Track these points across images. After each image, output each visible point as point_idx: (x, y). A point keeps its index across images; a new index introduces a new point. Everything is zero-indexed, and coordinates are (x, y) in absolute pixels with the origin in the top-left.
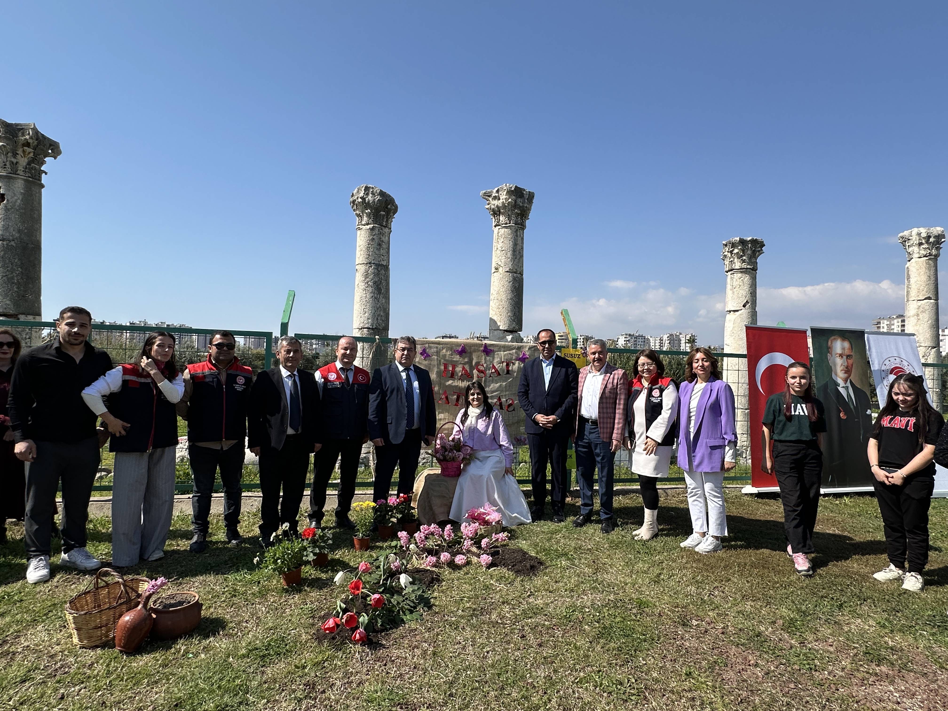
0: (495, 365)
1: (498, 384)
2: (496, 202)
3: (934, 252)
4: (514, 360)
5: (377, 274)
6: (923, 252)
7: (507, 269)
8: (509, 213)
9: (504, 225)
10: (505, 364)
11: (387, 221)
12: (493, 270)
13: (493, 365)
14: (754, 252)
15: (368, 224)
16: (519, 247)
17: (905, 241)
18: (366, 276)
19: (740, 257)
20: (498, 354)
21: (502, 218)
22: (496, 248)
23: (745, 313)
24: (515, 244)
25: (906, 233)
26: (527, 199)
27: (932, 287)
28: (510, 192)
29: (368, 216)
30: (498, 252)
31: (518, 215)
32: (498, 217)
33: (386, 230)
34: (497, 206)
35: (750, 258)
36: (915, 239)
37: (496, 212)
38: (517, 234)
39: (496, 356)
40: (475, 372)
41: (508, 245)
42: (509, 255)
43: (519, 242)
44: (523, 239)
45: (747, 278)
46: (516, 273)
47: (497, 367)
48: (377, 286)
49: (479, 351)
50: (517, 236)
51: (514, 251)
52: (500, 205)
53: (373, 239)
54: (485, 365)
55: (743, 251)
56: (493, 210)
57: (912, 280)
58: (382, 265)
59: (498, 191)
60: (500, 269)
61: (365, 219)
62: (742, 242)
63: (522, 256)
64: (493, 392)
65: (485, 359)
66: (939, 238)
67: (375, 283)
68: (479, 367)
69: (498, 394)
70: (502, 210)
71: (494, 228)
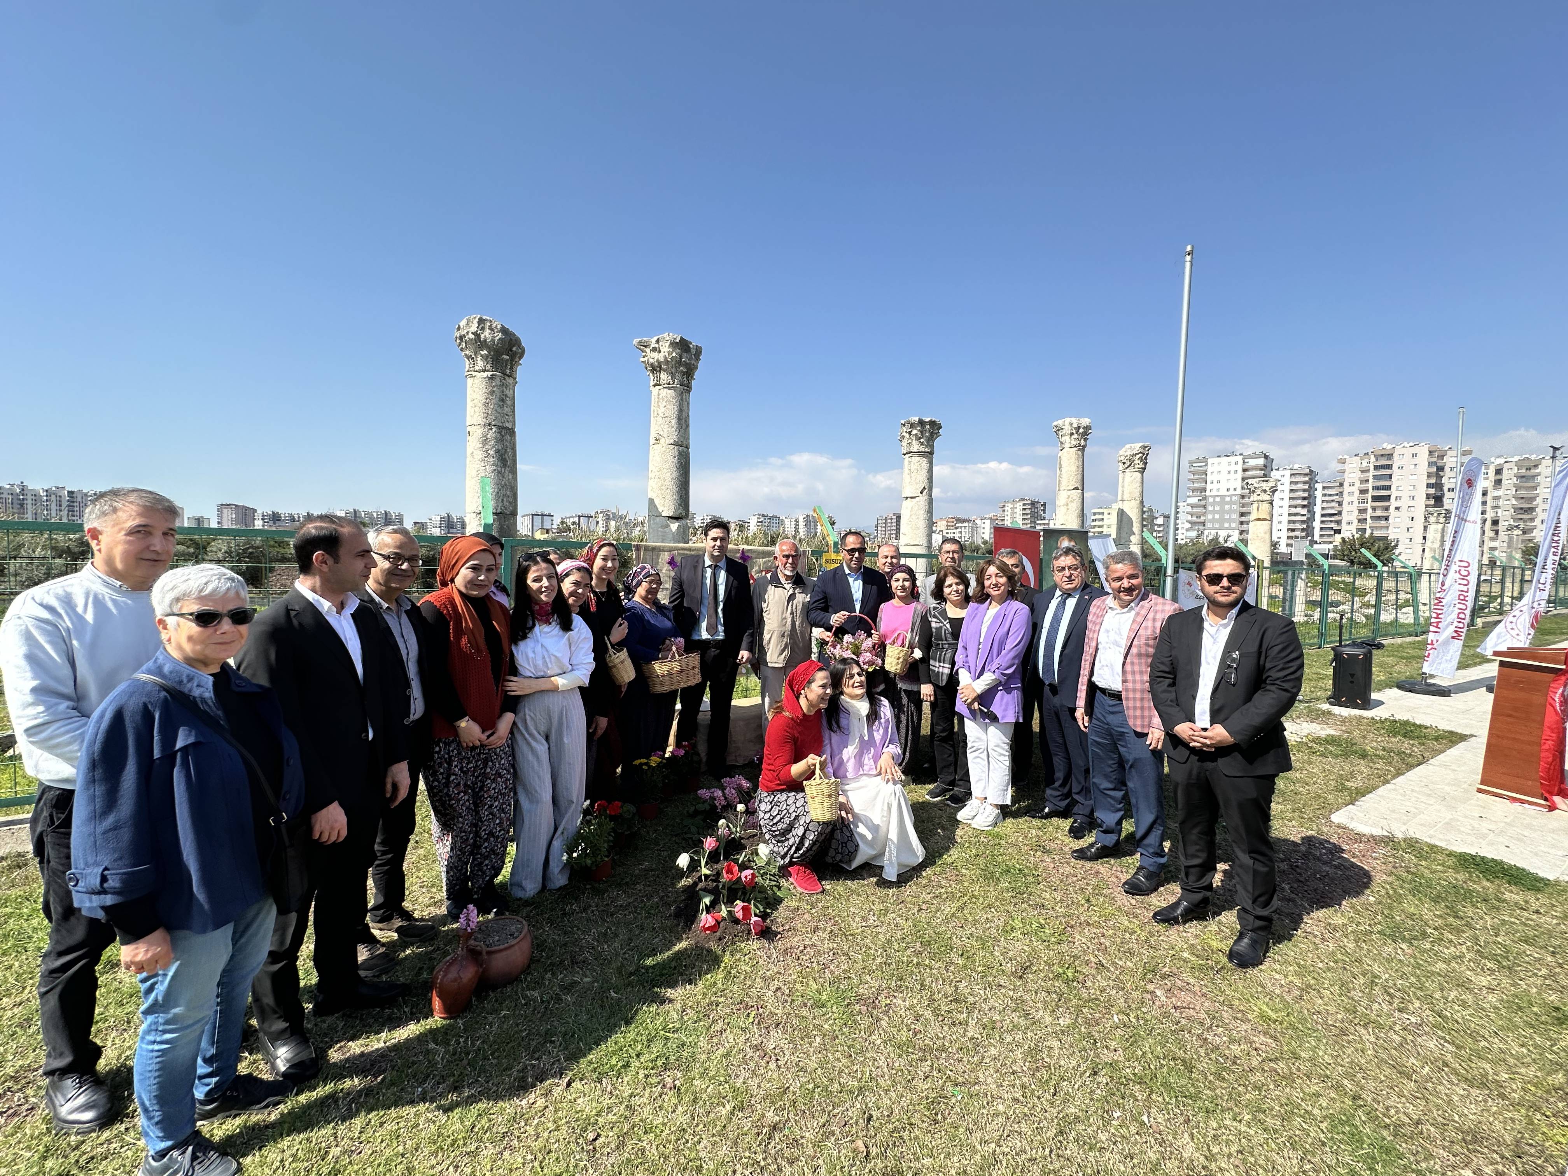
2: (656, 355)
3: (1083, 443)
5: (500, 439)
6: (1075, 443)
7: (672, 441)
8: (673, 370)
9: (666, 385)
11: (511, 368)
12: (652, 441)
14: (932, 434)
15: (484, 371)
16: (684, 415)
17: (1059, 429)
18: (485, 442)
19: (918, 439)
21: (664, 377)
22: (655, 414)
23: (923, 499)
24: (681, 410)
25: (1060, 423)
26: (694, 355)
27: (1080, 477)
28: (673, 344)
29: (485, 358)
30: (660, 419)
31: (683, 373)
32: (658, 374)
33: (511, 380)
34: (658, 361)
35: (928, 441)
36: (1067, 429)
37: (655, 368)
38: (682, 397)
41: (672, 411)
42: (674, 422)
43: (685, 408)
44: (688, 404)
45: (924, 462)
46: (681, 446)
48: (501, 456)
50: (682, 400)
51: (679, 419)
52: (662, 359)
53: (492, 392)
55: (922, 432)
56: (652, 365)
57: (1064, 470)
58: (507, 428)
59: (658, 341)
60: (662, 441)
61: (480, 363)
62: (921, 423)
63: (688, 426)
66: (1087, 428)
67: (497, 451)
70: (664, 367)
71: (652, 388)
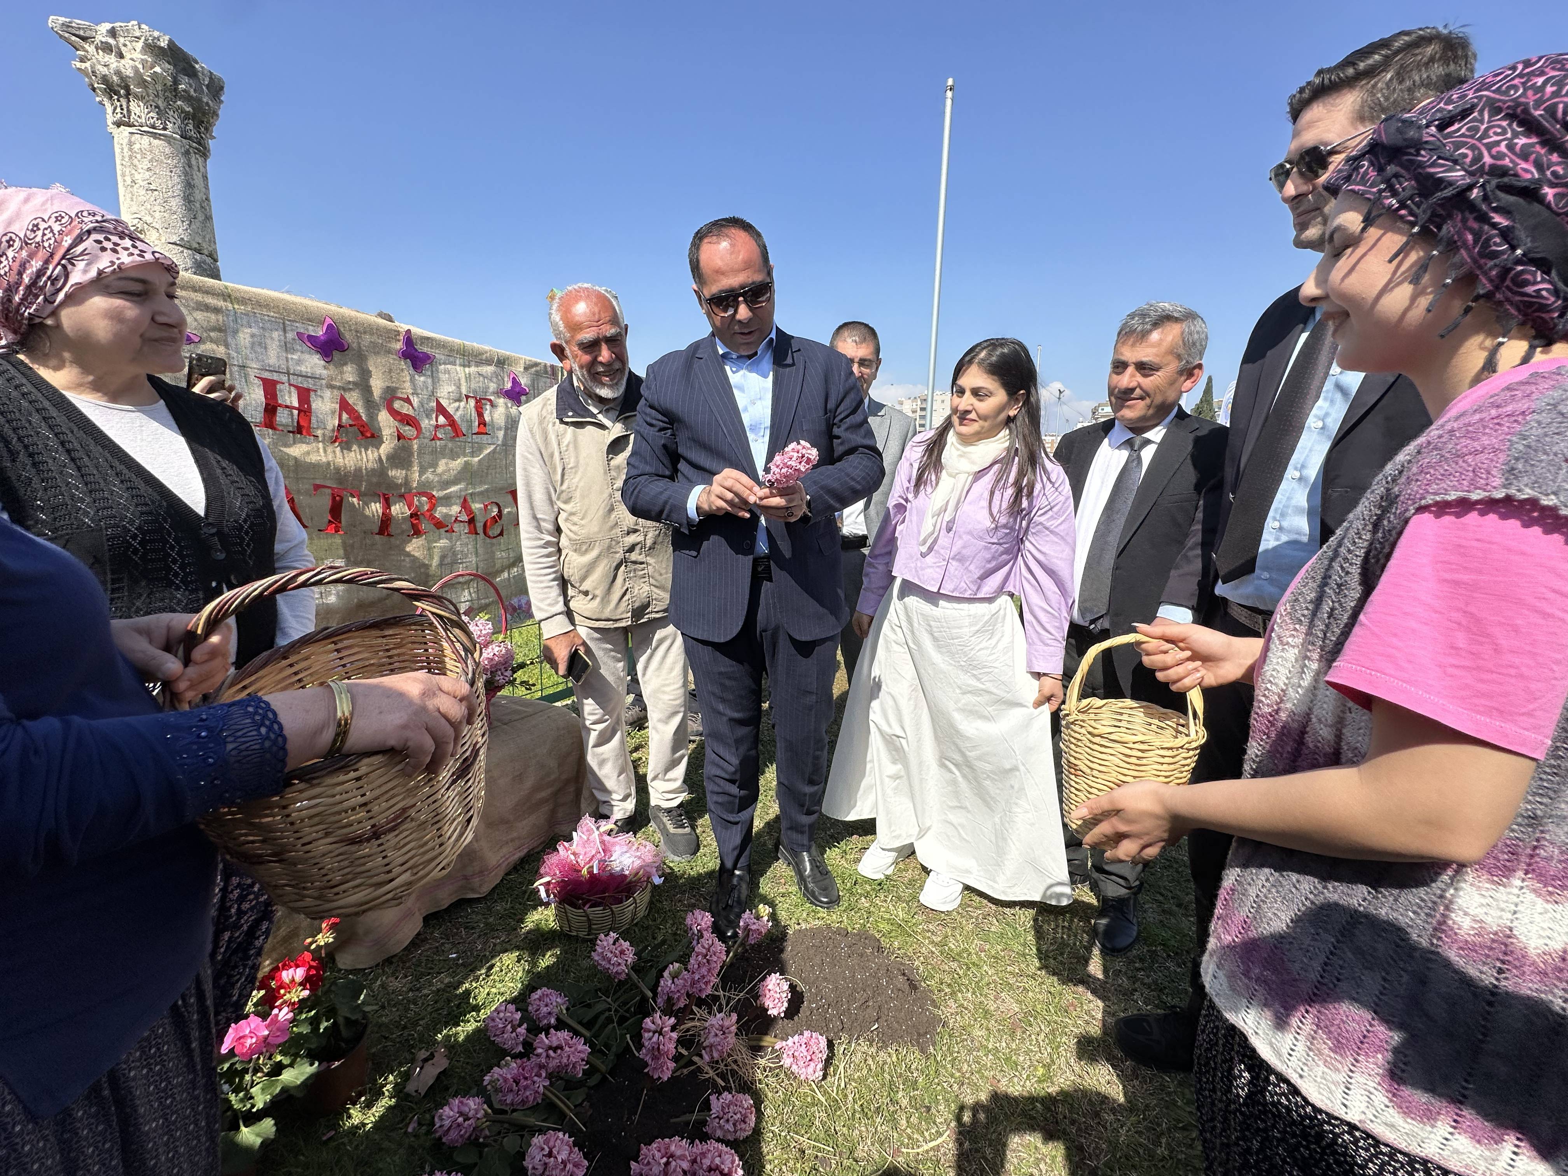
0: (444, 403)
1: (459, 462)
2: (111, 61)
4: (494, 393)
8: (160, 103)
9: (146, 129)
10: (472, 403)
13: (438, 403)
16: (198, 195)
20: (448, 372)
21: (138, 109)
22: (128, 180)
24: (189, 185)
26: (208, 86)
28: (154, 50)
30: (139, 191)
31: (185, 116)
32: (124, 102)
34: (119, 74)
37: (115, 89)
38: (189, 160)
39: (443, 377)
40: (384, 418)
42: (176, 203)
43: (198, 180)
44: (205, 177)
46: (199, 251)
47: (451, 410)
49: (389, 352)
50: (190, 166)
51: (188, 200)
52: (129, 73)
54: (415, 401)
56: (105, 79)
59: (113, 33)
63: (208, 218)
64: (447, 484)
65: (412, 380)
68: (397, 405)
69: (461, 490)
70: (135, 89)
71: (111, 128)
